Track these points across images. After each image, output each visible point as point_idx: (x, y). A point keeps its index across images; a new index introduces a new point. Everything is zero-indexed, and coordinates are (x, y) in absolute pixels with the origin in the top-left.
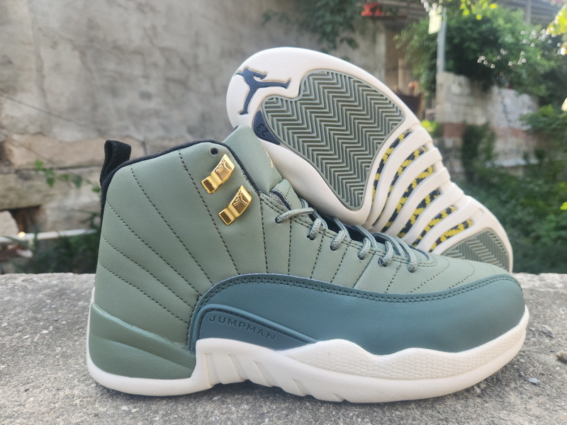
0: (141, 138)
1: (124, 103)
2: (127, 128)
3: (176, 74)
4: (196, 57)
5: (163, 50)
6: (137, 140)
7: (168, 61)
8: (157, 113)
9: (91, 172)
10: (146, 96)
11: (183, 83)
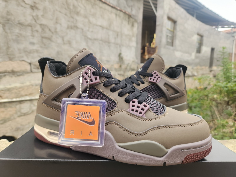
0: (29, 61)
1: (22, 46)
2: (22, 57)
3: (46, 35)
4: (56, 29)
5: (41, 25)
6: (28, 62)
7: (43, 29)
8: (37, 51)
9: (5, 75)
10: (33, 44)
11: (50, 39)
